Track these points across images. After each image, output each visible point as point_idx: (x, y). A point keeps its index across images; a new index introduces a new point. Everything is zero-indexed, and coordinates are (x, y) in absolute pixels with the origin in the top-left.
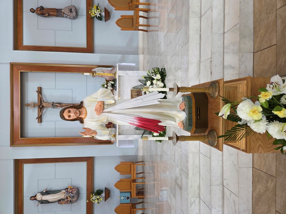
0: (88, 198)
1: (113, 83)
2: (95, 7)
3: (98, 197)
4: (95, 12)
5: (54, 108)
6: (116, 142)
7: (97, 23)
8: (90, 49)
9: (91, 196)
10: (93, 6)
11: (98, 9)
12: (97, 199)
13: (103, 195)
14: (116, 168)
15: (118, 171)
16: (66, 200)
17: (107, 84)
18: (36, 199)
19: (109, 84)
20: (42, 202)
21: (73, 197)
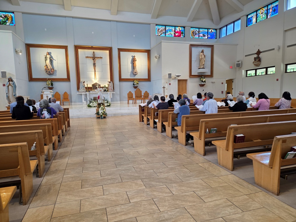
0: (49, 79)
1: (106, 90)
2: (138, 82)
3: (50, 84)
4: (136, 82)
5: (93, 64)
6: (79, 92)
7: (132, 83)
8: (121, 80)
9: (50, 81)
10: (138, 81)
11: (137, 84)
12: (49, 84)
13: (51, 86)
14: (66, 92)
15: (64, 93)
16: (47, 69)
17: (106, 88)
18: (47, 54)
19: (106, 89)
20: (46, 58)
21: (49, 72)
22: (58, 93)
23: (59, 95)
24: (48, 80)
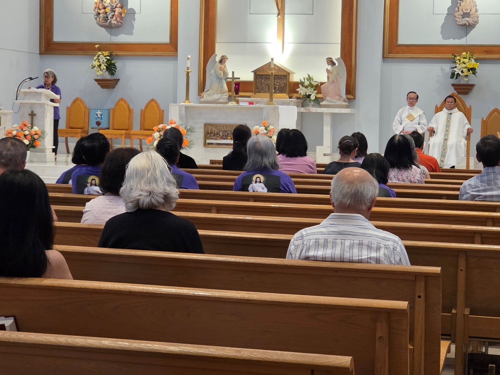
0: (103, 47)
3: (103, 67)
4: (464, 63)
8: (393, 50)
9: (106, 53)
11: (469, 70)
12: (99, 66)
13: (107, 76)
14: (153, 101)
15: (147, 106)
16: (101, 6)
17: (310, 86)
19: (309, 91)
22: (125, 102)
23: (130, 111)
24: (100, 50)
